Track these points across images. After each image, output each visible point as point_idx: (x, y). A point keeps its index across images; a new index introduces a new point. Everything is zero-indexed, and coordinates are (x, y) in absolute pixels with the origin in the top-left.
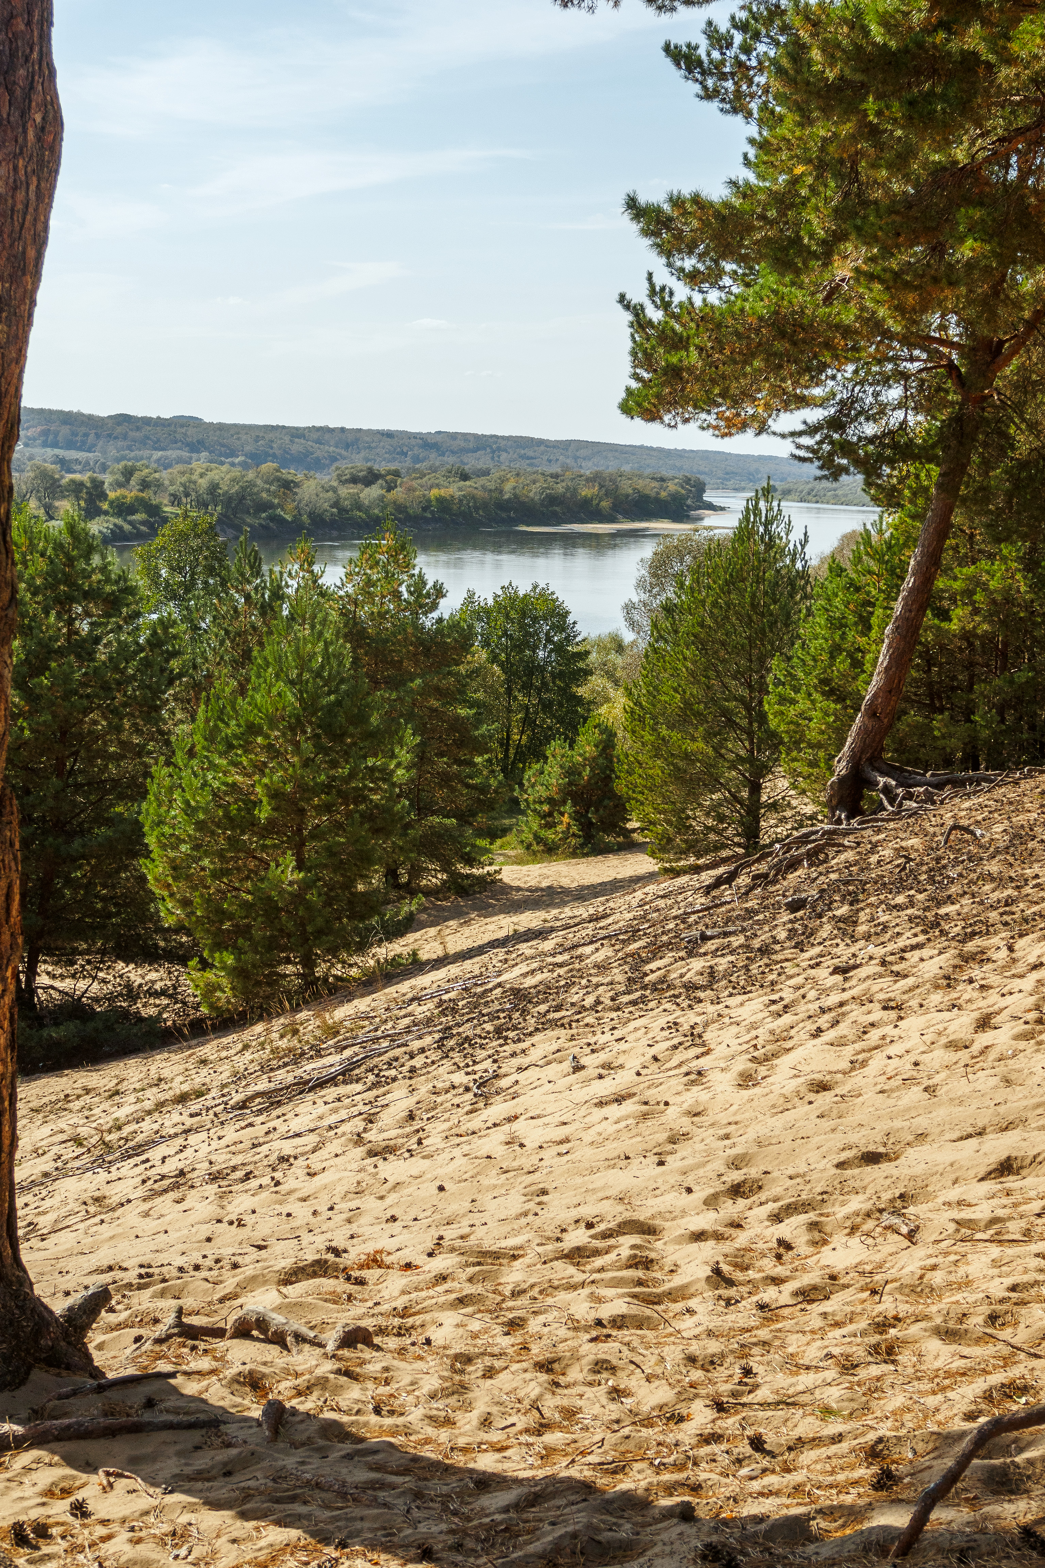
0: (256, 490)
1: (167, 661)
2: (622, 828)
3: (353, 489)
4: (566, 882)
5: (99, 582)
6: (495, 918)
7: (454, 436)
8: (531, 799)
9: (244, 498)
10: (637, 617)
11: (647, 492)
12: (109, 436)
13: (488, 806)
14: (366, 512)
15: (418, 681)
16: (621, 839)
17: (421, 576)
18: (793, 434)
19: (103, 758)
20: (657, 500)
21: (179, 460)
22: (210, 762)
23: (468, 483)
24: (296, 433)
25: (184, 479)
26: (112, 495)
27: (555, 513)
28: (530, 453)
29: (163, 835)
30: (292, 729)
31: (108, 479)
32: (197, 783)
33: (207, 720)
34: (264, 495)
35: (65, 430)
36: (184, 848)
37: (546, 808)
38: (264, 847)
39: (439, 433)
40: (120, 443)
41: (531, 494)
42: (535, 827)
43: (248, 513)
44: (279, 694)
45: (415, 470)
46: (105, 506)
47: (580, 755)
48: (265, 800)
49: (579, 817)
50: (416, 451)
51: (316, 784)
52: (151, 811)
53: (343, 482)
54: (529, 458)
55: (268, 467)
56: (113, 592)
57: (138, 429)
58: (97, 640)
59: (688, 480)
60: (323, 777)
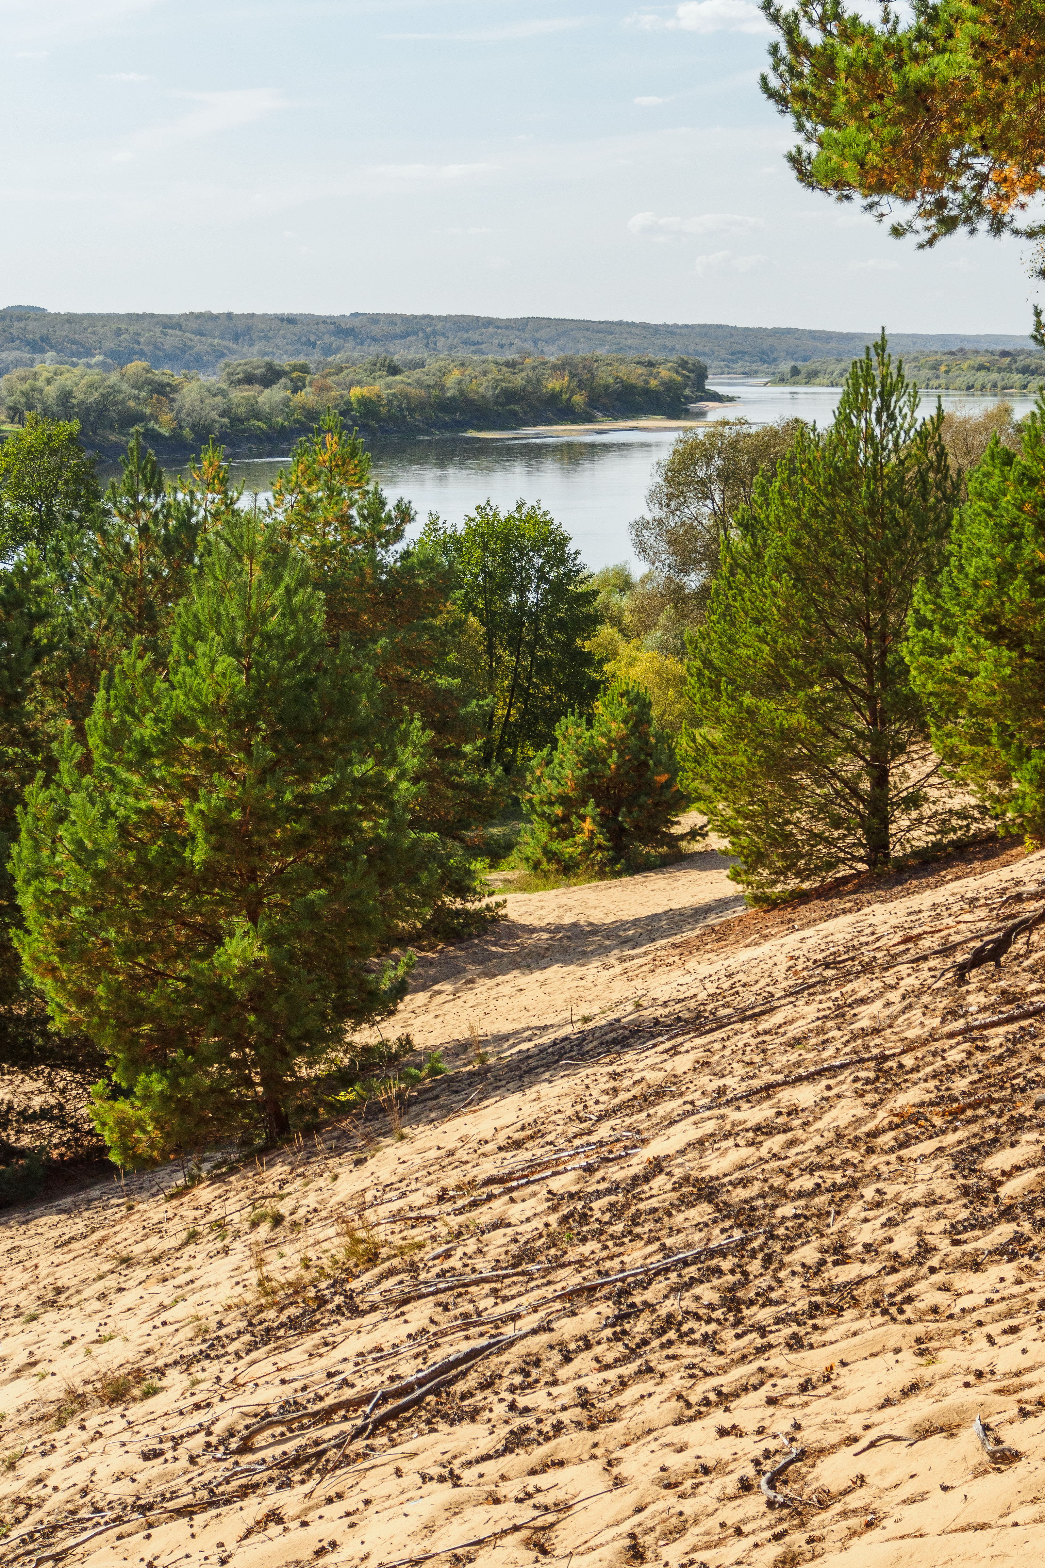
0: (120, 397)
1: (31, 627)
2: (665, 835)
3: (247, 392)
4: (598, 917)
6: (509, 976)
7: (375, 319)
8: (536, 798)
9: (105, 408)
10: (650, 540)
11: (632, 380)
13: (488, 816)
14: (268, 419)
15: (383, 641)
16: (664, 850)
17: (377, 493)
20: (646, 391)
21: (18, 363)
22: (114, 778)
23: (398, 378)
24: (168, 323)
25: (25, 387)
27: (514, 414)
28: (476, 337)
29: (43, 892)
30: (239, 724)
32: (95, 811)
34: (132, 404)
36: (76, 912)
37: (558, 810)
38: (201, 908)
41: (482, 390)
42: (544, 838)
43: (112, 427)
45: (327, 364)
47: (603, 735)
48: (200, 834)
49: (607, 822)
50: (328, 339)
51: (279, 807)
52: (25, 856)
53: (235, 383)
54: (474, 343)
55: (136, 366)
59: (684, 364)
60: (289, 796)
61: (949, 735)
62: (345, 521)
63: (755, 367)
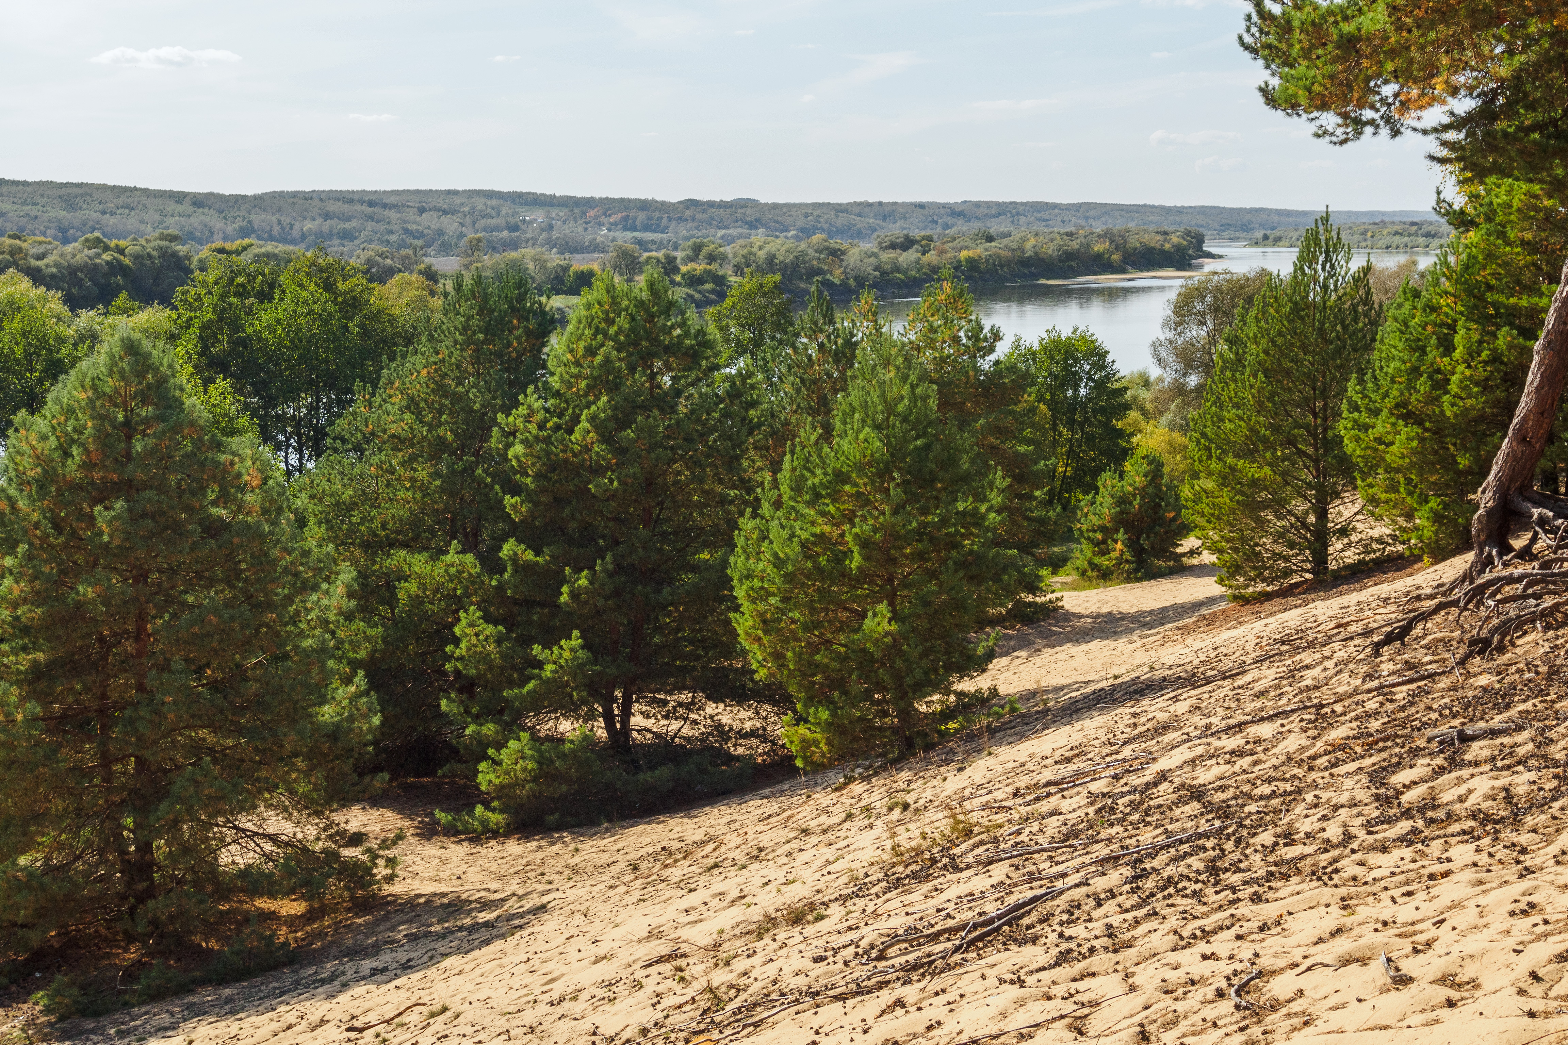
0: (807, 258)
1: (747, 411)
2: (1172, 553)
3: (892, 254)
4: (1125, 608)
5: (678, 336)
6: (1064, 647)
7: (978, 204)
8: (1084, 527)
9: (797, 266)
10: (1163, 354)
11: (1153, 245)
12: (680, 218)
13: (1051, 539)
14: (905, 272)
15: (982, 421)
16: (1171, 564)
17: (978, 322)
18: (1435, 130)
19: (687, 507)
20: (1162, 252)
21: (740, 236)
22: (797, 512)
23: (993, 244)
24: (840, 209)
25: (745, 252)
26: (684, 269)
27: (1071, 268)
28: (1047, 216)
29: (752, 588)
30: (880, 475)
31: (679, 254)
32: (785, 534)
33: (794, 470)
34: (815, 263)
35: (641, 217)
36: (772, 600)
37: (1099, 536)
38: (855, 598)
39: (965, 202)
40: (690, 224)
41: (1049, 252)
42: (1089, 554)
43: (801, 278)
44: (866, 440)
45: (945, 235)
46: (678, 279)
47: (1130, 485)
48: (856, 549)
49: (1132, 544)
50: (946, 218)
51: (908, 532)
52: (739, 564)
53: (884, 249)
54: (1044, 220)
55: (817, 238)
56: (692, 346)
57: (704, 211)
58: (678, 393)
59: (1188, 233)
60: (914, 524)
61: (1371, 486)
62: (956, 340)
63: (1237, 234)
